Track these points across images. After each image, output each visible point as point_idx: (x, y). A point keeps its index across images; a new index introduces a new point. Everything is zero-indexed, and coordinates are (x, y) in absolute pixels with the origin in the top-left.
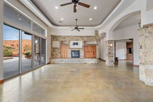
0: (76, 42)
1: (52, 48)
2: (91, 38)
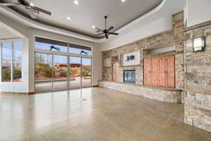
0: (130, 55)
1: (104, 67)
2: (158, 39)
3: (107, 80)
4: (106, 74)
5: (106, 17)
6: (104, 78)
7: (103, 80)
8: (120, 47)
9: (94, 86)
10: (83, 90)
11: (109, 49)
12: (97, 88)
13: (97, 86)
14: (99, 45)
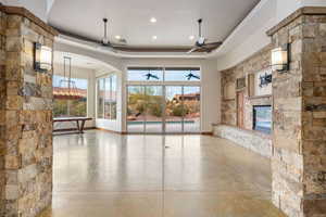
1: (224, 100)
3: (229, 125)
4: (227, 113)
5: (200, 21)
6: (224, 120)
7: (222, 124)
8: (247, 60)
9: (203, 134)
10: (186, 137)
11: (230, 66)
12: (209, 137)
13: (211, 134)
14: (215, 60)
